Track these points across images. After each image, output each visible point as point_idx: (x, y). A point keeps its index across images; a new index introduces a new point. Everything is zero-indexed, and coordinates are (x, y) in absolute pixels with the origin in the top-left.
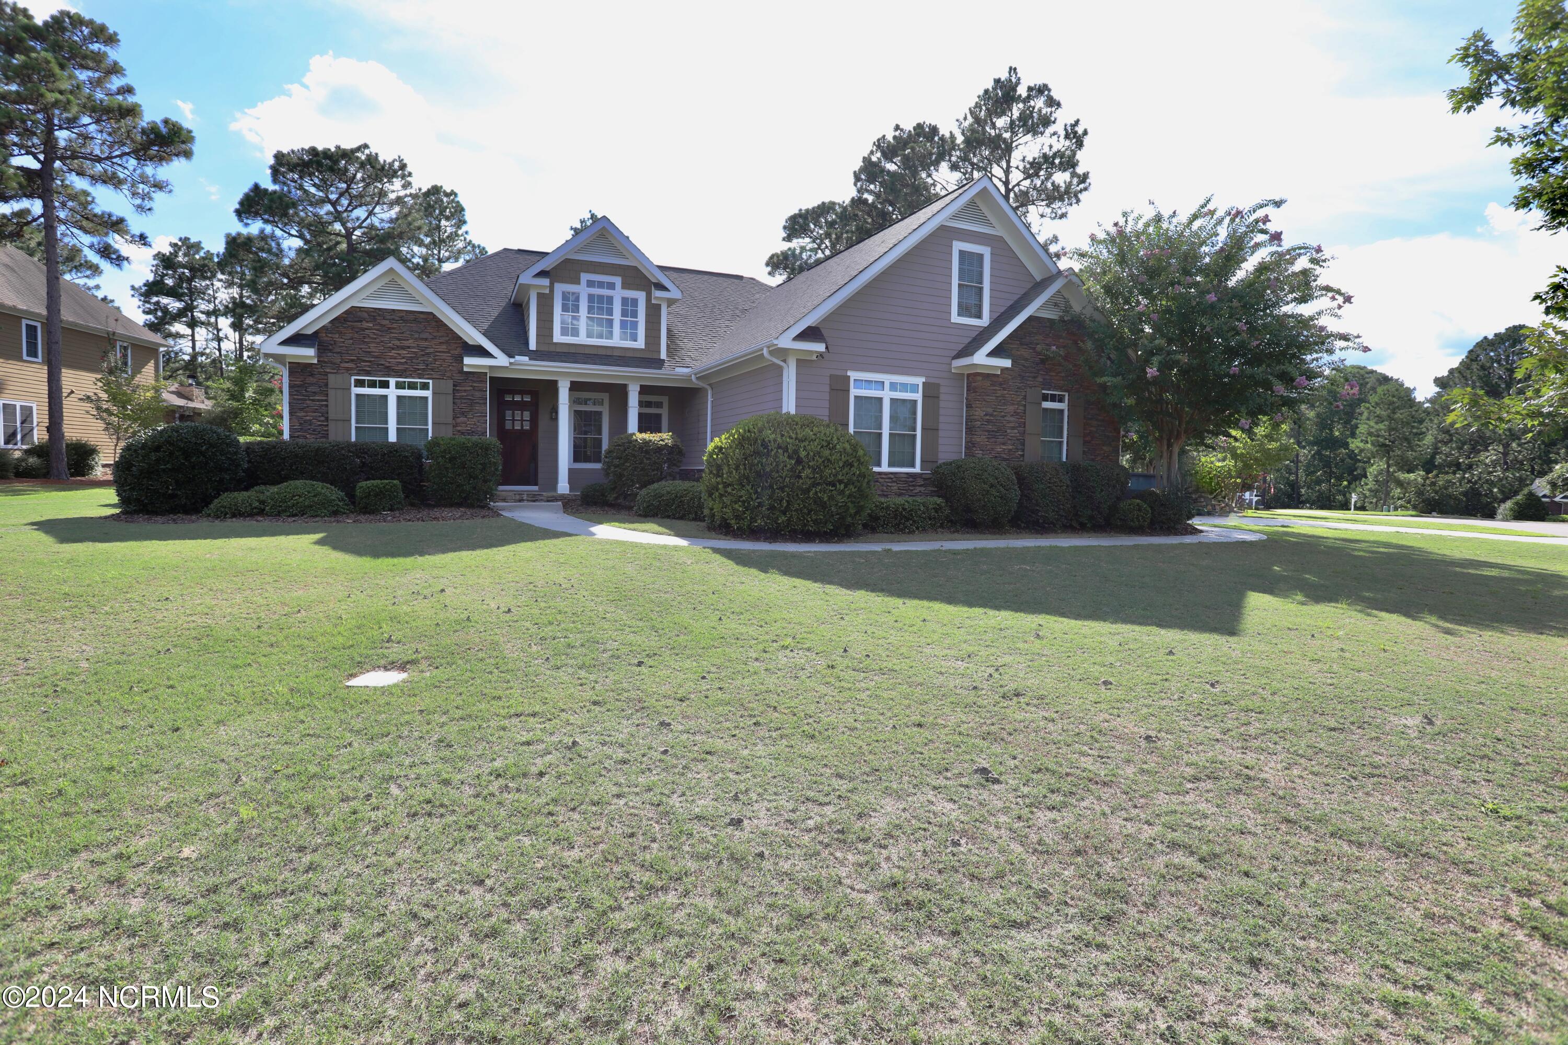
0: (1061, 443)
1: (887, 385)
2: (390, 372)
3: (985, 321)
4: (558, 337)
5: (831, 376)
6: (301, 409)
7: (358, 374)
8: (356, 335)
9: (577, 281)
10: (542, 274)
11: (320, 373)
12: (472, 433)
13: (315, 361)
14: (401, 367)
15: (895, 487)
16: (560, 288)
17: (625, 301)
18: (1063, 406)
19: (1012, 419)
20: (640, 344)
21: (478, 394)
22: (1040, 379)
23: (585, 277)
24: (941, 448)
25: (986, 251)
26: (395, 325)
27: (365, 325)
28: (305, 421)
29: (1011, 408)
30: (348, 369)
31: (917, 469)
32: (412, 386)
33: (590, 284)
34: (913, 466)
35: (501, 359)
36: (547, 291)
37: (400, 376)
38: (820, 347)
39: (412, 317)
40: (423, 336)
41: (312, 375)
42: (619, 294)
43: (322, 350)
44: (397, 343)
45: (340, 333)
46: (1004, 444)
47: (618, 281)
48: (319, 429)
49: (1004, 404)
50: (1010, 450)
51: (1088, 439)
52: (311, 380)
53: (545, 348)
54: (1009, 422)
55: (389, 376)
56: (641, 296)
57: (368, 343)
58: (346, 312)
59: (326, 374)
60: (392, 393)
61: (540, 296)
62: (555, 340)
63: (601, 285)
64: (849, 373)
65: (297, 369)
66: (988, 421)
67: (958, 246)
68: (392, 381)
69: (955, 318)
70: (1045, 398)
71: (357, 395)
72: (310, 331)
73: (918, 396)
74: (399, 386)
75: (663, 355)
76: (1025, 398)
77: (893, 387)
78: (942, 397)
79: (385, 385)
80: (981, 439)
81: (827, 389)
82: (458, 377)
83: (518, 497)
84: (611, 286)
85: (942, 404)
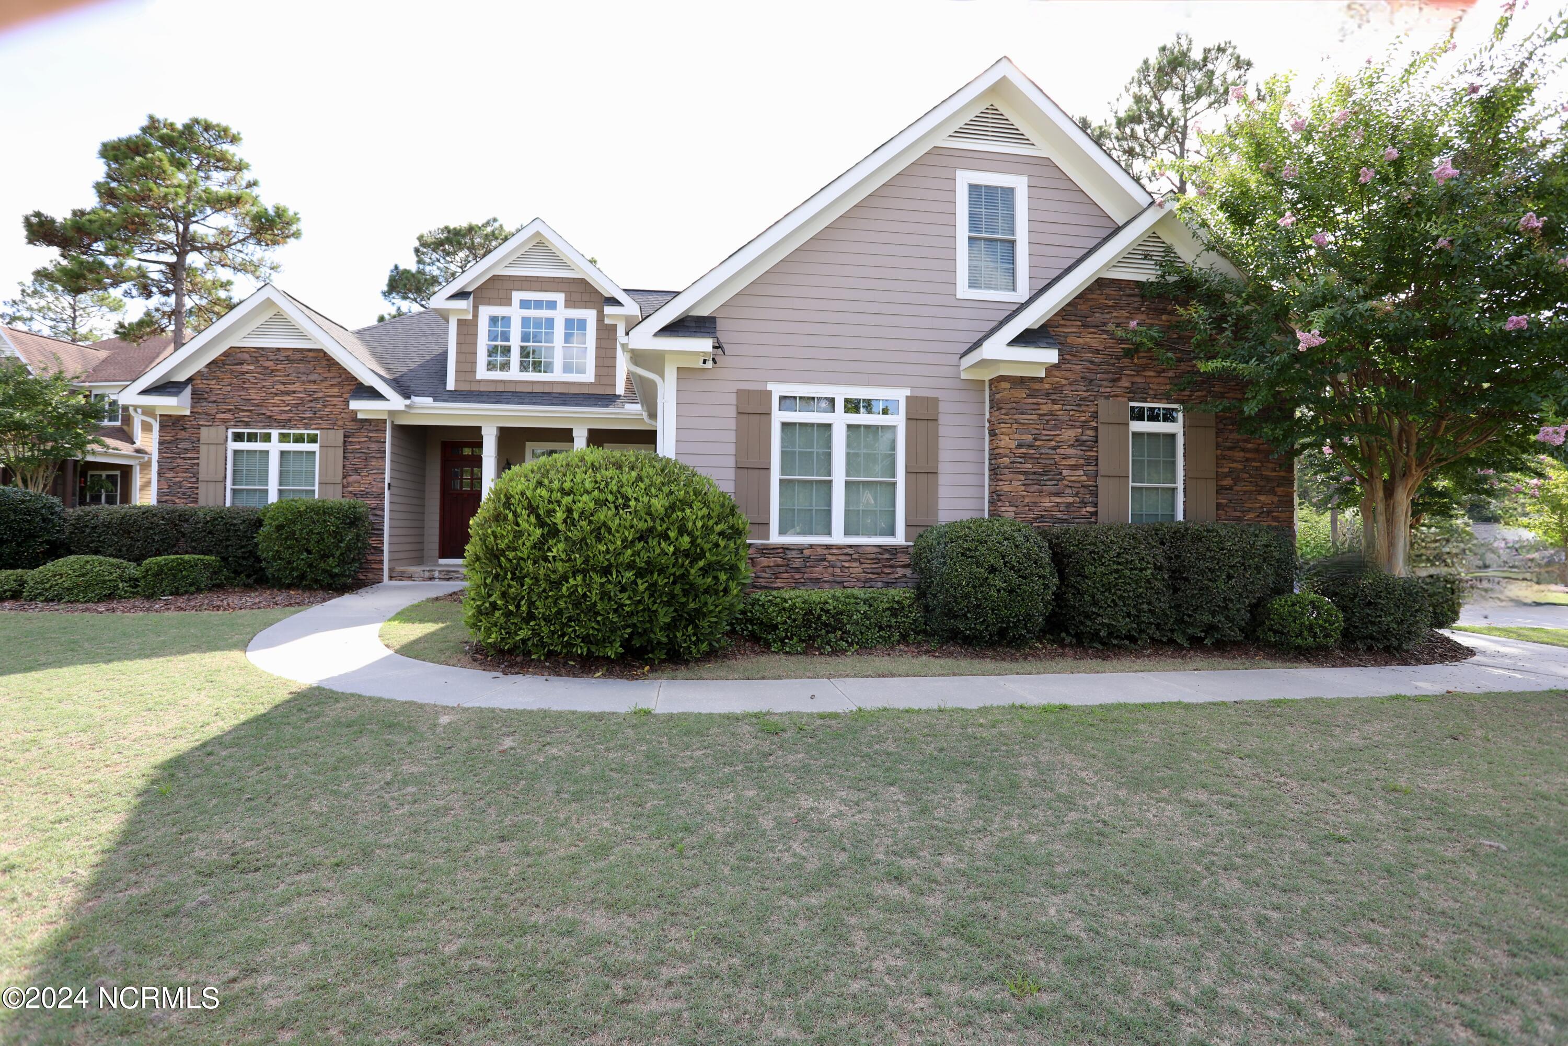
0: (1174, 490)
1: (840, 405)
2: (271, 421)
3: (1022, 294)
4: (482, 373)
5: (739, 393)
6: (172, 469)
7: (235, 426)
8: (235, 381)
9: (507, 302)
10: (461, 295)
11: (193, 427)
12: (365, 494)
13: (188, 413)
14: (284, 416)
15: (856, 569)
16: (486, 312)
17: (569, 323)
18: (1176, 428)
19: (1071, 451)
20: (589, 376)
21: (374, 446)
22: (1125, 383)
23: (517, 296)
24: (942, 504)
25: (1020, 184)
26: (279, 367)
27: (246, 367)
28: (175, 484)
29: (1069, 434)
30: (224, 421)
31: (899, 539)
32: (299, 439)
33: (525, 304)
34: (892, 533)
35: (395, 402)
36: (470, 317)
37: (284, 427)
38: (704, 345)
39: (298, 356)
40: (312, 378)
41: (184, 429)
42: (561, 314)
43: (197, 397)
44: (282, 387)
45: (219, 379)
46: (1057, 494)
47: (560, 298)
48: (189, 492)
49: (1055, 427)
50: (1069, 505)
51: (1227, 482)
52: (183, 434)
53: (465, 387)
54: (1066, 457)
55: (270, 427)
56: (590, 315)
57: (247, 389)
58: (226, 354)
59: (199, 427)
60: (274, 447)
61: (461, 323)
62: (479, 376)
63: (538, 305)
64: (770, 387)
65: (170, 423)
66: (1024, 456)
67: (965, 179)
68: (275, 433)
69: (963, 291)
70: (1139, 415)
71: (236, 452)
72: (182, 377)
73: (898, 420)
74: (284, 438)
75: (620, 389)
76: (1095, 415)
77: (852, 406)
78: (942, 419)
79: (267, 438)
80: (1013, 486)
81: (732, 412)
82: (351, 426)
83: (427, 574)
84: (552, 305)
85: (942, 431)
